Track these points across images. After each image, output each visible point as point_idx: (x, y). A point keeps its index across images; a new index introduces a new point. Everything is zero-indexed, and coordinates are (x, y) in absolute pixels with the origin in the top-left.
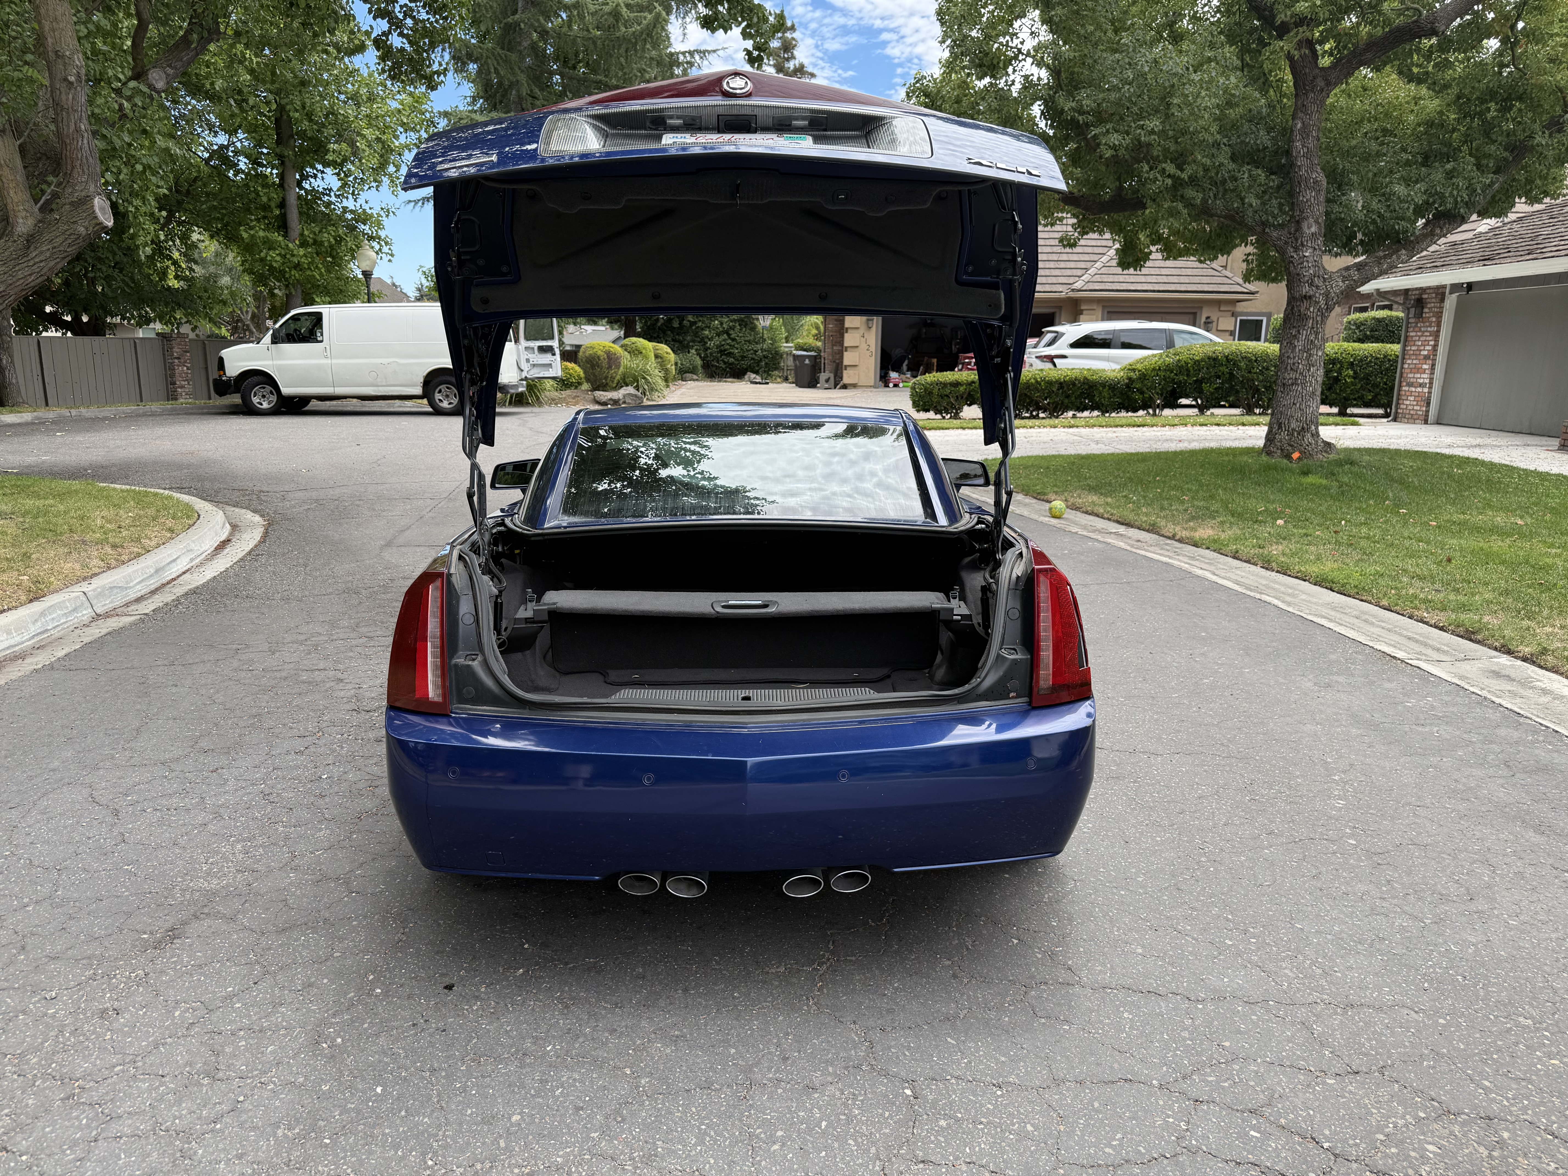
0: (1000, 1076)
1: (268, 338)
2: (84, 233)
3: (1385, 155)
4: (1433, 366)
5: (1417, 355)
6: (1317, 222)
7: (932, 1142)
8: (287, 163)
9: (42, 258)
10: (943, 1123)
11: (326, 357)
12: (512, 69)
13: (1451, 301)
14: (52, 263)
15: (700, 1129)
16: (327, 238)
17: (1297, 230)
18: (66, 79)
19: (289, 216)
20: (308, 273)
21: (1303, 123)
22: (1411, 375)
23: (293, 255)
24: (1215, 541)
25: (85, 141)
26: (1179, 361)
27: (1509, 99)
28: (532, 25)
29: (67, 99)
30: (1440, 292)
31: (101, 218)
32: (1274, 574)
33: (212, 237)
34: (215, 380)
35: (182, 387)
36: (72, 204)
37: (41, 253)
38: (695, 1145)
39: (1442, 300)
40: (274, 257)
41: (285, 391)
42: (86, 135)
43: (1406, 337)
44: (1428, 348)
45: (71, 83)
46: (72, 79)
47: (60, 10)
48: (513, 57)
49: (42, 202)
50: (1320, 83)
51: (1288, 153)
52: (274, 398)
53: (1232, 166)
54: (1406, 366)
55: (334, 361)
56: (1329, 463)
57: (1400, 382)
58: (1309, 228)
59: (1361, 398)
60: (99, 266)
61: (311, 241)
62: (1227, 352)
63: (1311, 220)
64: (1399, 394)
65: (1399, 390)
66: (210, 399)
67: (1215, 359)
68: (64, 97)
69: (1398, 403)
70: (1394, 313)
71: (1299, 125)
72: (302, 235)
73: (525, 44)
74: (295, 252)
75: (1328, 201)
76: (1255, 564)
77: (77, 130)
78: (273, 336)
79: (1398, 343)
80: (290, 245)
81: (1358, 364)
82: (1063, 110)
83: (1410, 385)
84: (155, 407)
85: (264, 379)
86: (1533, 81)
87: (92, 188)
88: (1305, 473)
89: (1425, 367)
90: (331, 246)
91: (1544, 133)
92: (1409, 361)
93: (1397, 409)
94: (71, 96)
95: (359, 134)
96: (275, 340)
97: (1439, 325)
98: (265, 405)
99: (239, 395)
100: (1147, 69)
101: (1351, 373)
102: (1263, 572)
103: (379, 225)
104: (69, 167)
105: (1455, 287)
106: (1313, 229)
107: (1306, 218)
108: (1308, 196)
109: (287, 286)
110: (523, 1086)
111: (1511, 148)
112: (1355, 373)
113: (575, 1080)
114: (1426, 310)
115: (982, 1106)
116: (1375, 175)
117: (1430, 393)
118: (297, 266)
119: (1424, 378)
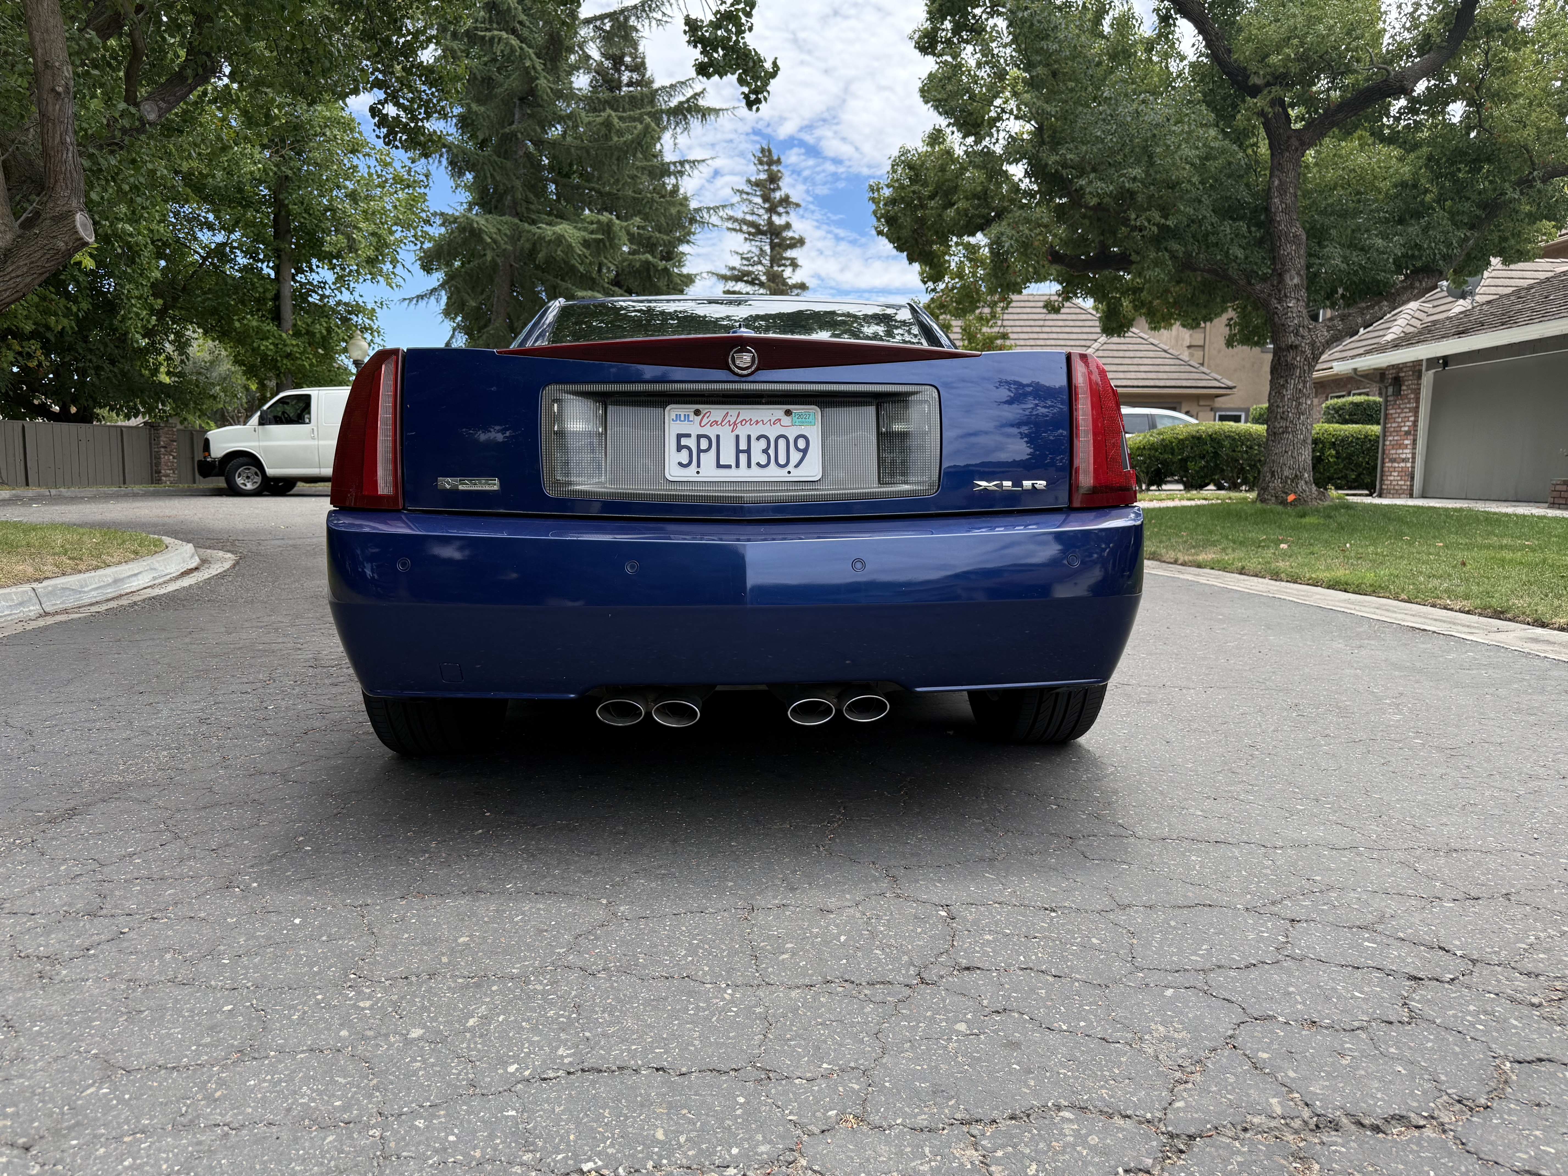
0: (1053, 901)
1: (255, 419)
2: (64, 248)
3: (1361, 212)
4: (1414, 441)
5: (1397, 431)
6: (1298, 274)
7: (978, 952)
8: (283, 257)
9: (19, 273)
10: (988, 937)
11: (313, 438)
12: (507, 175)
13: (1428, 377)
14: (28, 280)
15: (690, 944)
16: (319, 329)
17: (1279, 282)
18: (53, 90)
19: (283, 308)
20: (299, 362)
21: (1280, 180)
22: (1393, 452)
23: (285, 345)
24: (1219, 561)
25: (70, 155)
26: (1163, 440)
27: (1477, 160)
28: (528, 135)
29: (54, 110)
30: (1416, 368)
31: (82, 233)
32: (1283, 584)
33: (206, 333)
34: (200, 462)
35: (167, 476)
36: (53, 218)
37: (18, 267)
38: (686, 956)
39: (1419, 377)
40: (266, 346)
41: (270, 471)
42: (71, 148)
43: (1386, 415)
44: (1408, 424)
45: (59, 94)
46: (60, 89)
47: (52, 22)
48: (509, 164)
49: (22, 218)
50: (1295, 142)
51: (1267, 209)
52: (258, 479)
53: (1215, 220)
54: (1388, 443)
55: (321, 442)
56: (1325, 508)
57: (1383, 459)
58: (1291, 280)
59: (1345, 477)
60: (89, 357)
61: (304, 331)
62: (1210, 431)
63: (1293, 272)
64: (1382, 471)
65: (1382, 467)
66: (194, 482)
67: (1199, 438)
68: (50, 108)
69: (1382, 480)
70: (1371, 398)
71: (1276, 183)
72: (295, 325)
73: (521, 153)
74: (288, 342)
75: (1310, 255)
76: (1263, 577)
77: (63, 142)
78: (261, 417)
79: (1378, 423)
80: (284, 335)
81: (1340, 443)
82: (1046, 165)
83: (1393, 461)
84: (137, 489)
85: (248, 460)
86: (1501, 140)
87: (74, 204)
88: (1303, 516)
89: (1406, 442)
90: (323, 337)
91: (1515, 189)
92: (1390, 438)
93: (1381, 485)
94: (57, 107)
95: (355, 227)
96: (262, 422)
97: (1417, 400)
98: (249, 486)
99: (222, 479)
100: (1129, 119)
101: (1334, 452)
102: (1273, 582)
103: (371, 314)
104: (52, 180)
105: (1432, 362)
106: (1296, 281)
107: (1289, 271)
108: (1289, 249)
109: (278, 376)
110: (474, 914)
111: (1483, 206)
112: (1338, 452)
113: (539, 909)
114: (1404, 388)
115: (1033, 924)
116: (1353, 231)
117: (1413, 467)
118: (289, 356)
119: (1407, 453)
